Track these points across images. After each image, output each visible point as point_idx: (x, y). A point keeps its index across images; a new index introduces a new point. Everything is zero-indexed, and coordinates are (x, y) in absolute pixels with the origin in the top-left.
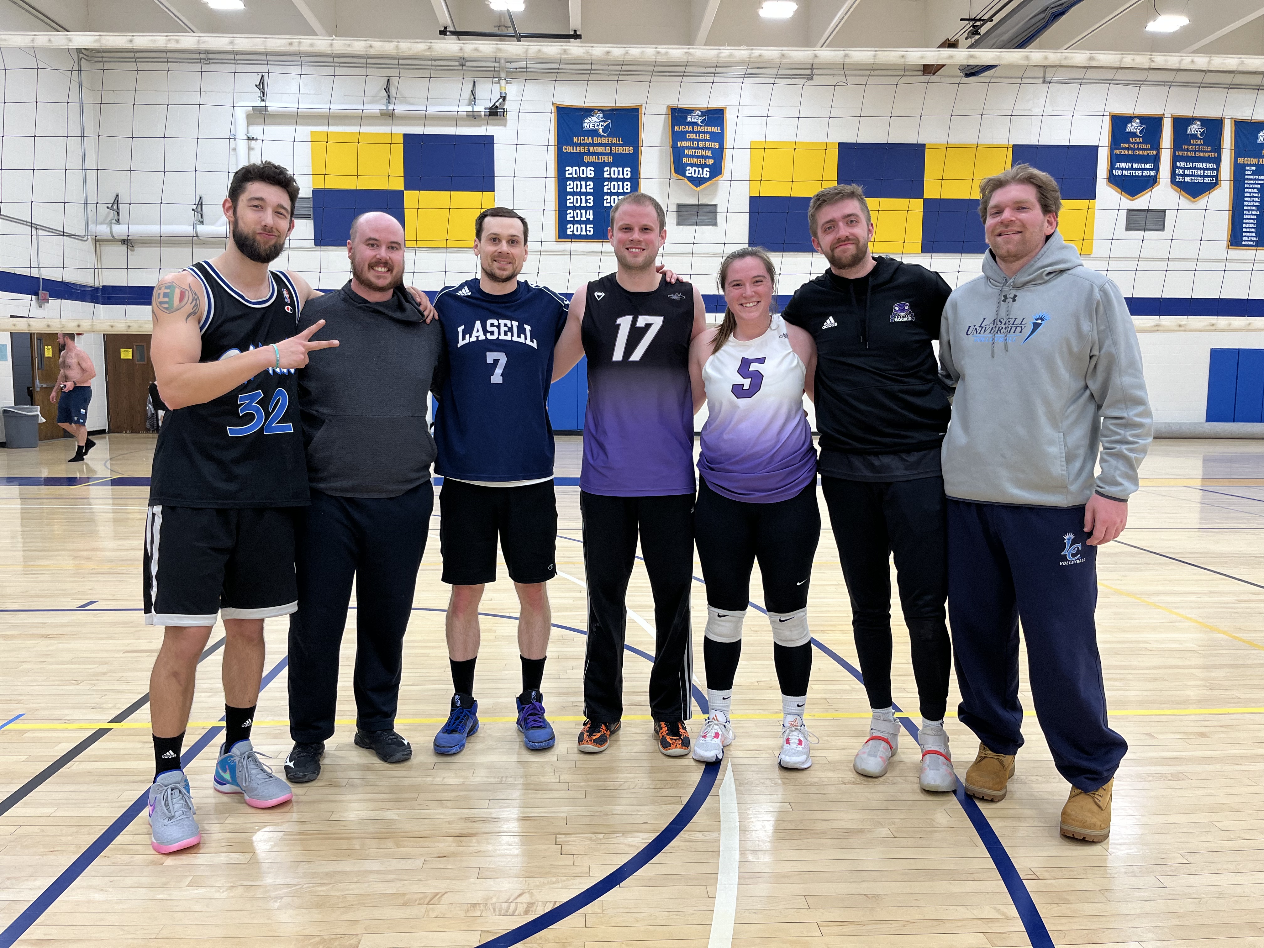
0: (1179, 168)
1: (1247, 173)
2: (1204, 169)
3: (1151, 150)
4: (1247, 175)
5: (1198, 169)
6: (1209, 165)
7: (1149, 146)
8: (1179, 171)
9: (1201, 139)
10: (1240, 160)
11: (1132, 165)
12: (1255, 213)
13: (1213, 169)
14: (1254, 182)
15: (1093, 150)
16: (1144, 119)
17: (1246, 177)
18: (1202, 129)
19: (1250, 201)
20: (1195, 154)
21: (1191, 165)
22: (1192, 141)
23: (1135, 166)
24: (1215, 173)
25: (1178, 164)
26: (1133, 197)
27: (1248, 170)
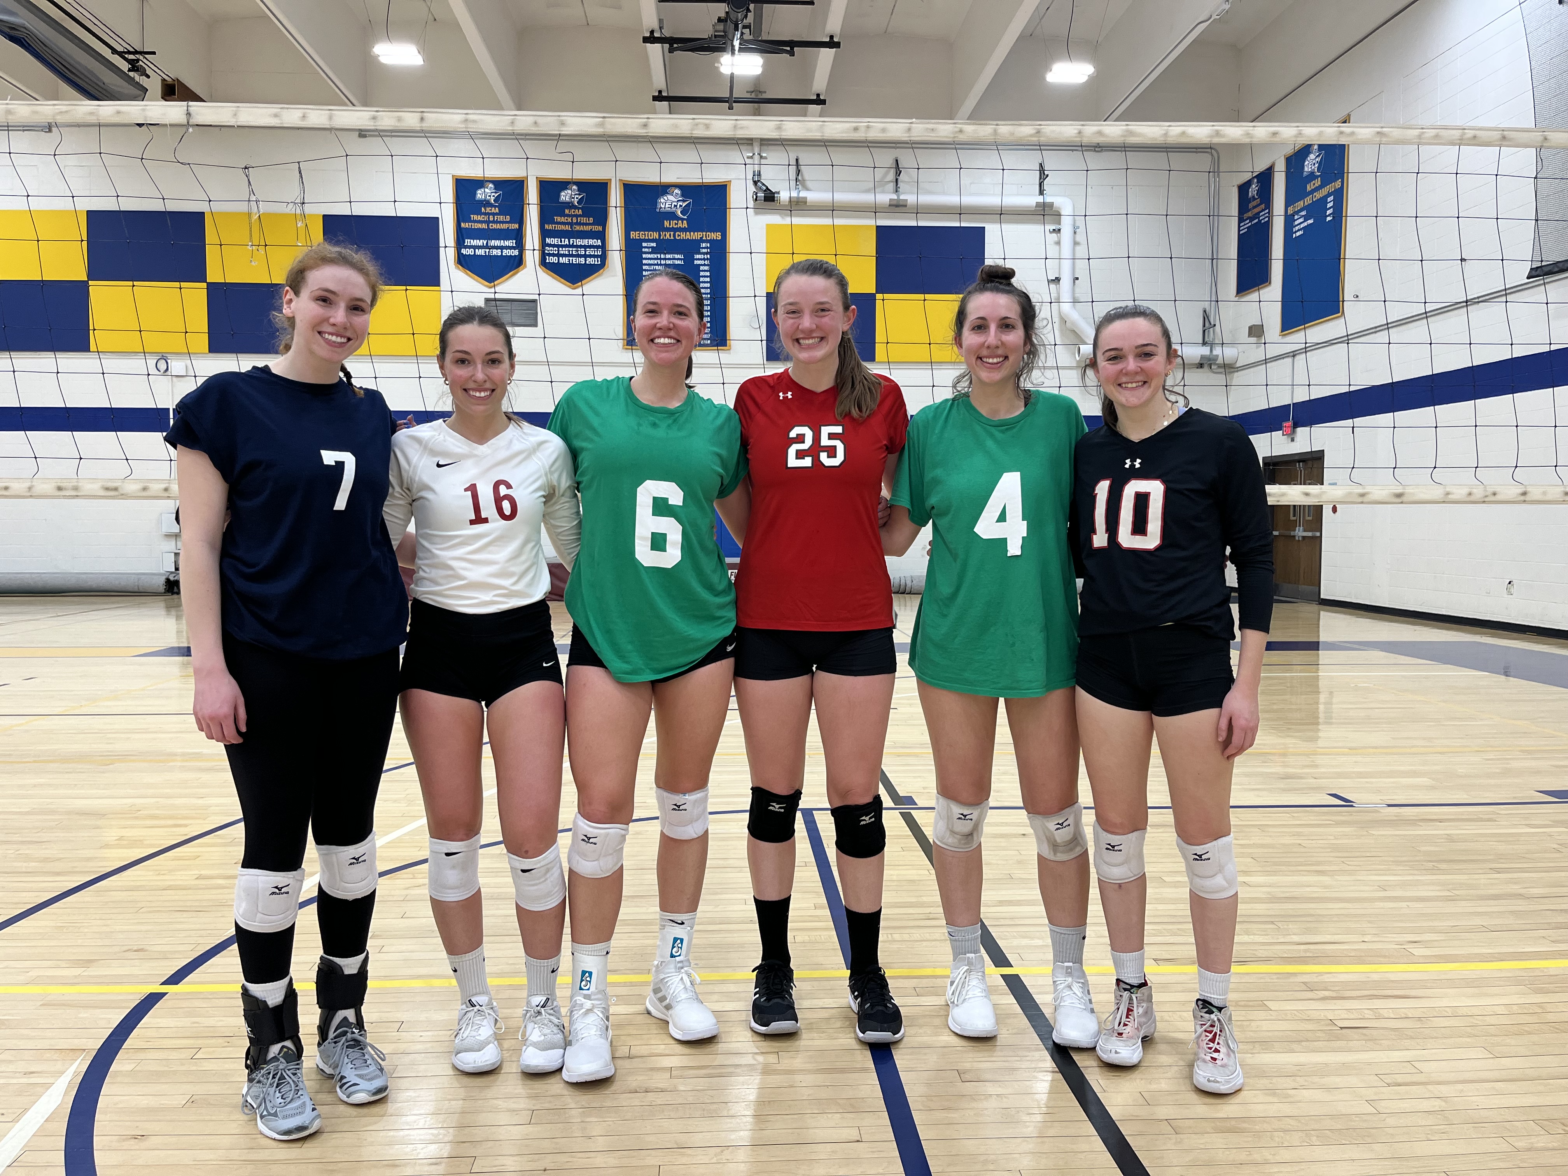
0: (550, 245)
1: (644, 250)
2: (585, 247)
3: (512, 223)
4: (645, 253)
6: (591, 242)
7: (508, 218)
8: (548, 250)
9: (579, 209)
10: (634, 235)
11: (487, 242)
13: (597, 247)
15: (432, 224)
16: (499, 184)
17: (644, 256)
18: (579, 195)
20: (571, 228)
21: (567, 242)
23: (493, 243)
24: (599, 251)
25: (548, 241)
26: (490, 283)
27: (645, 247)
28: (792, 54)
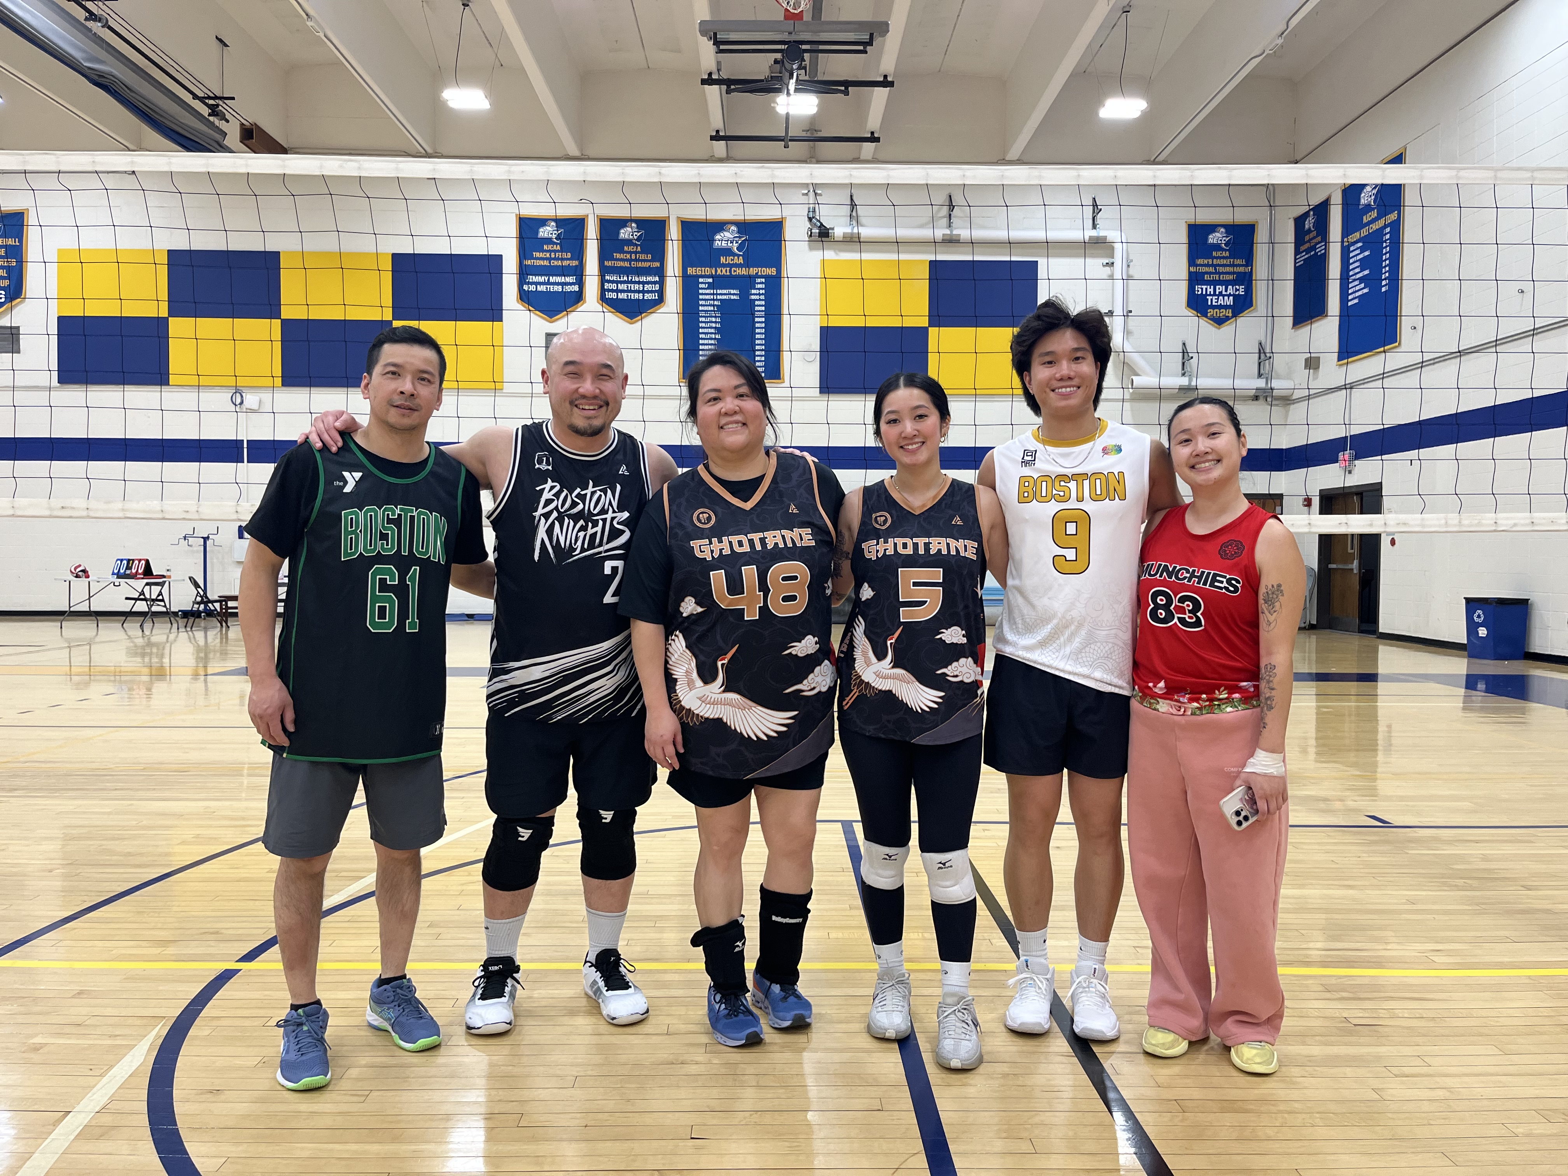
0: (609, 282)
1: (701, 286)
2: (644, 283)
3: (573, 260)
4: (702, 289)
5: (635, 282)
6: (649, 279)
7: (569, 255)
8: (607, 286)
9: (637, 246)
10: (690, 271)
11: (549, 279)
12: (713, 336)
13: (655, 283)
14: (712, 297)
15: (498, 259)
16: (561, 222)
17: (701, 291)
18: (638, 232)
19: (708, 322)
20: (630, 264)
21: (625, 278)
22: (626, 248)
23: (552, 279)
24: (657, 287)
25: (607, 278)
26: (551, 318)
27: (702, 283)
28: (846, 93)
